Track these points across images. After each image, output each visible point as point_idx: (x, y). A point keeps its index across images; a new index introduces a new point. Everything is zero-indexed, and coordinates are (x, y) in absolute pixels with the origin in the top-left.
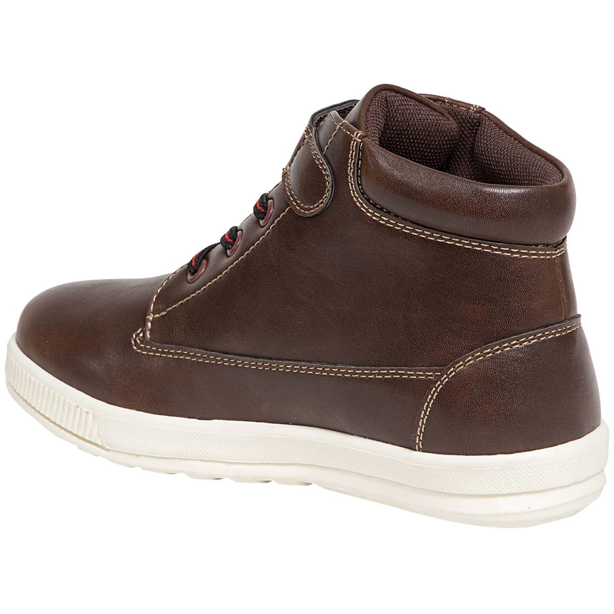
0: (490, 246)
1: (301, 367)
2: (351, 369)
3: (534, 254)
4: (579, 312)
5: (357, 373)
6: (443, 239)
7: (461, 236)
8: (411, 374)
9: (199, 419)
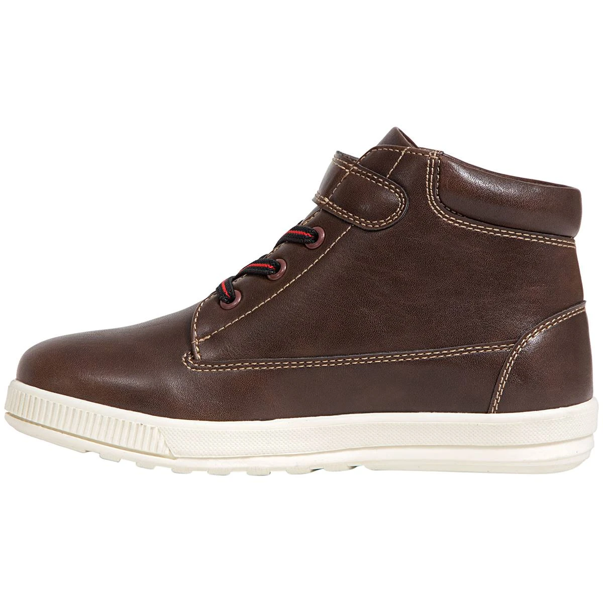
0: (544, 237)
1: (368, 358)
2: (429, 352)
3: (552, 241)
4: (584, 300)
5: (435, 355)
6: (509, 234)
7: (516, 229)
8: (487, 349)
9: (261, 420)
